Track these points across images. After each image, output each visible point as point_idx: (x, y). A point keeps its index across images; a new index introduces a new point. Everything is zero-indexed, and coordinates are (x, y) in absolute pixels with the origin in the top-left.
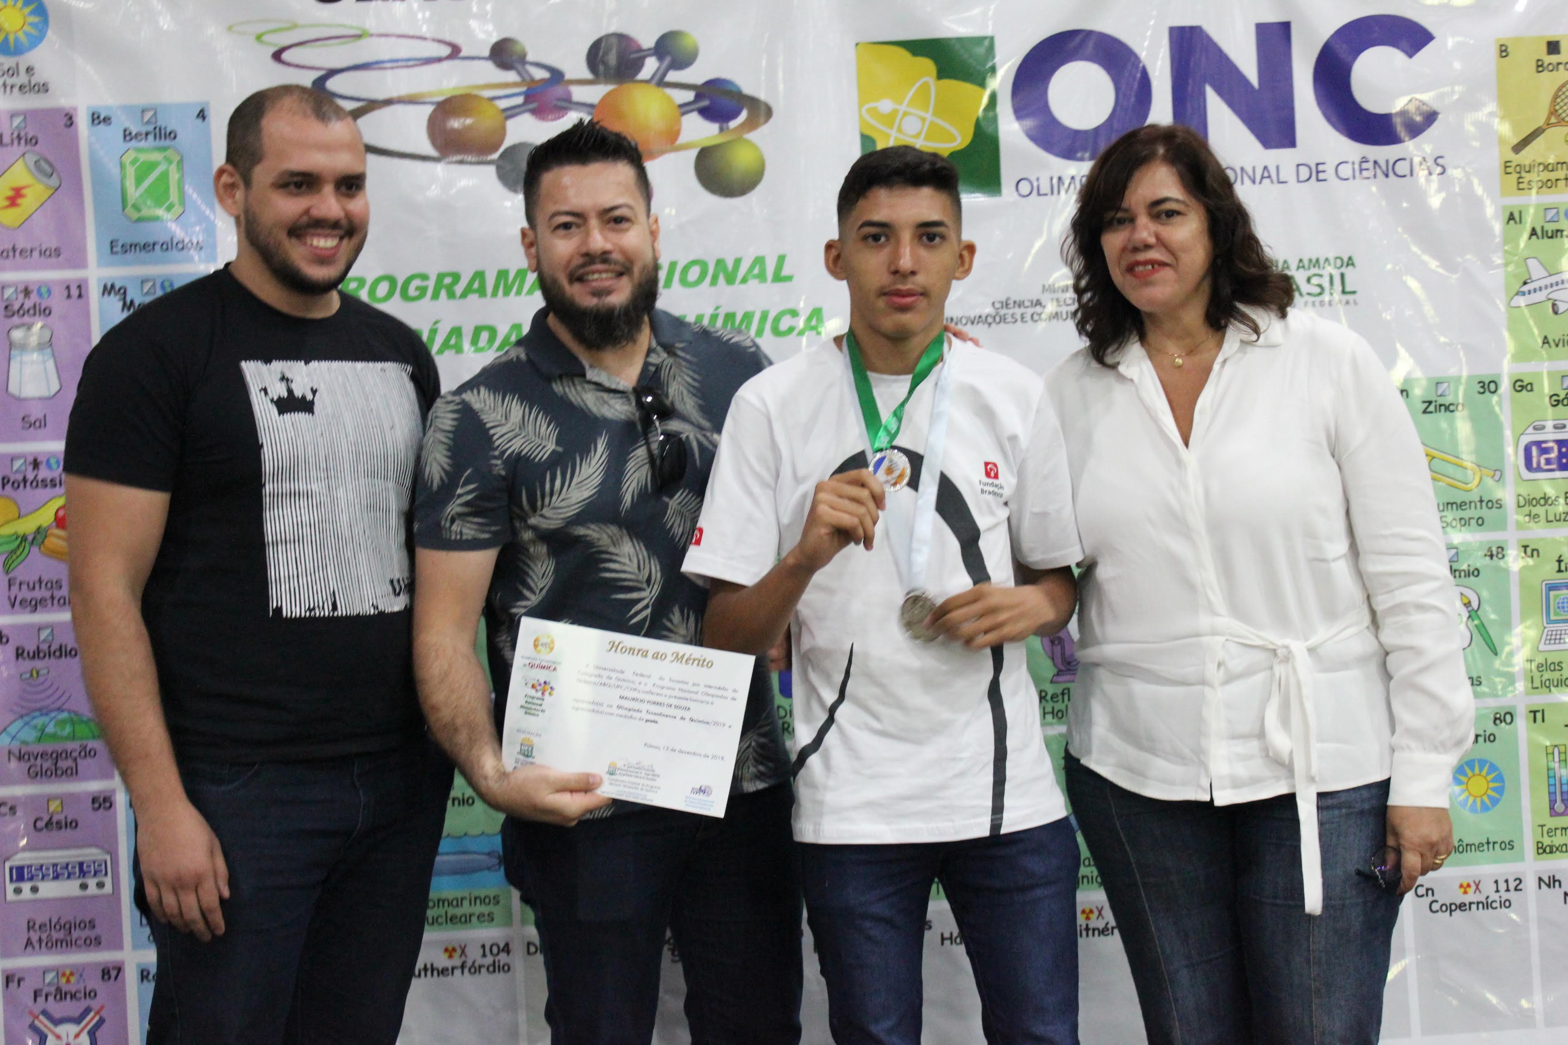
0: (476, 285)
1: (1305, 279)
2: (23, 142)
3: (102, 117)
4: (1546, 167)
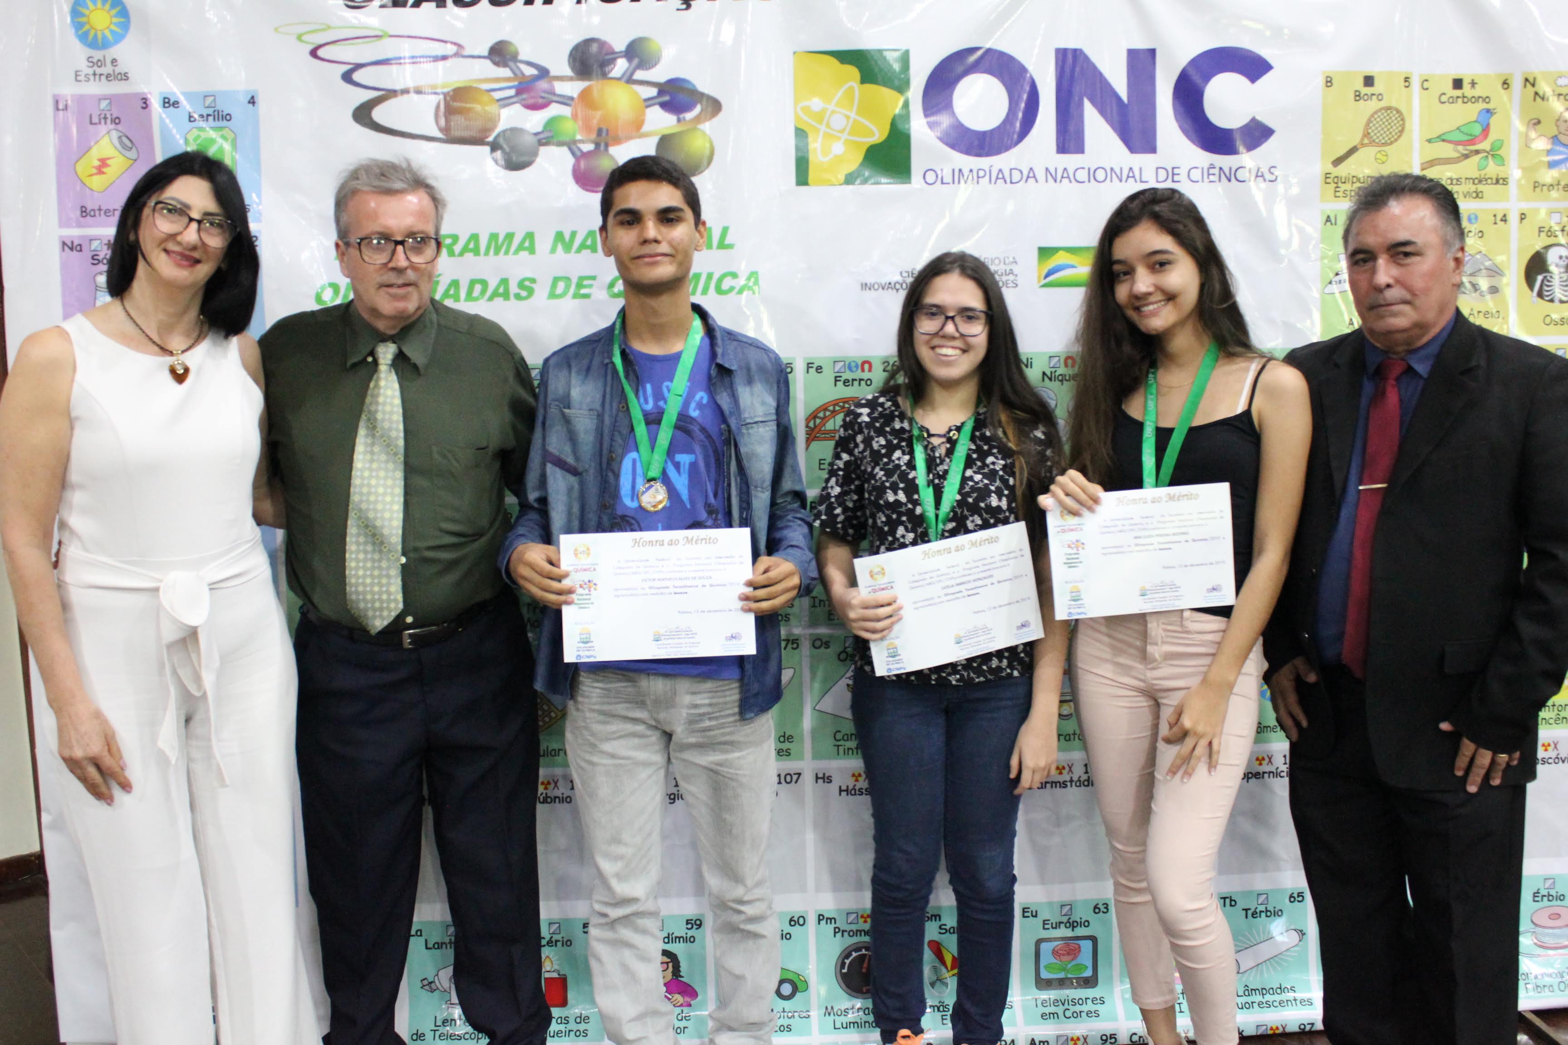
0: (471, 246)
2: (109, 121)
3: (171, 102)
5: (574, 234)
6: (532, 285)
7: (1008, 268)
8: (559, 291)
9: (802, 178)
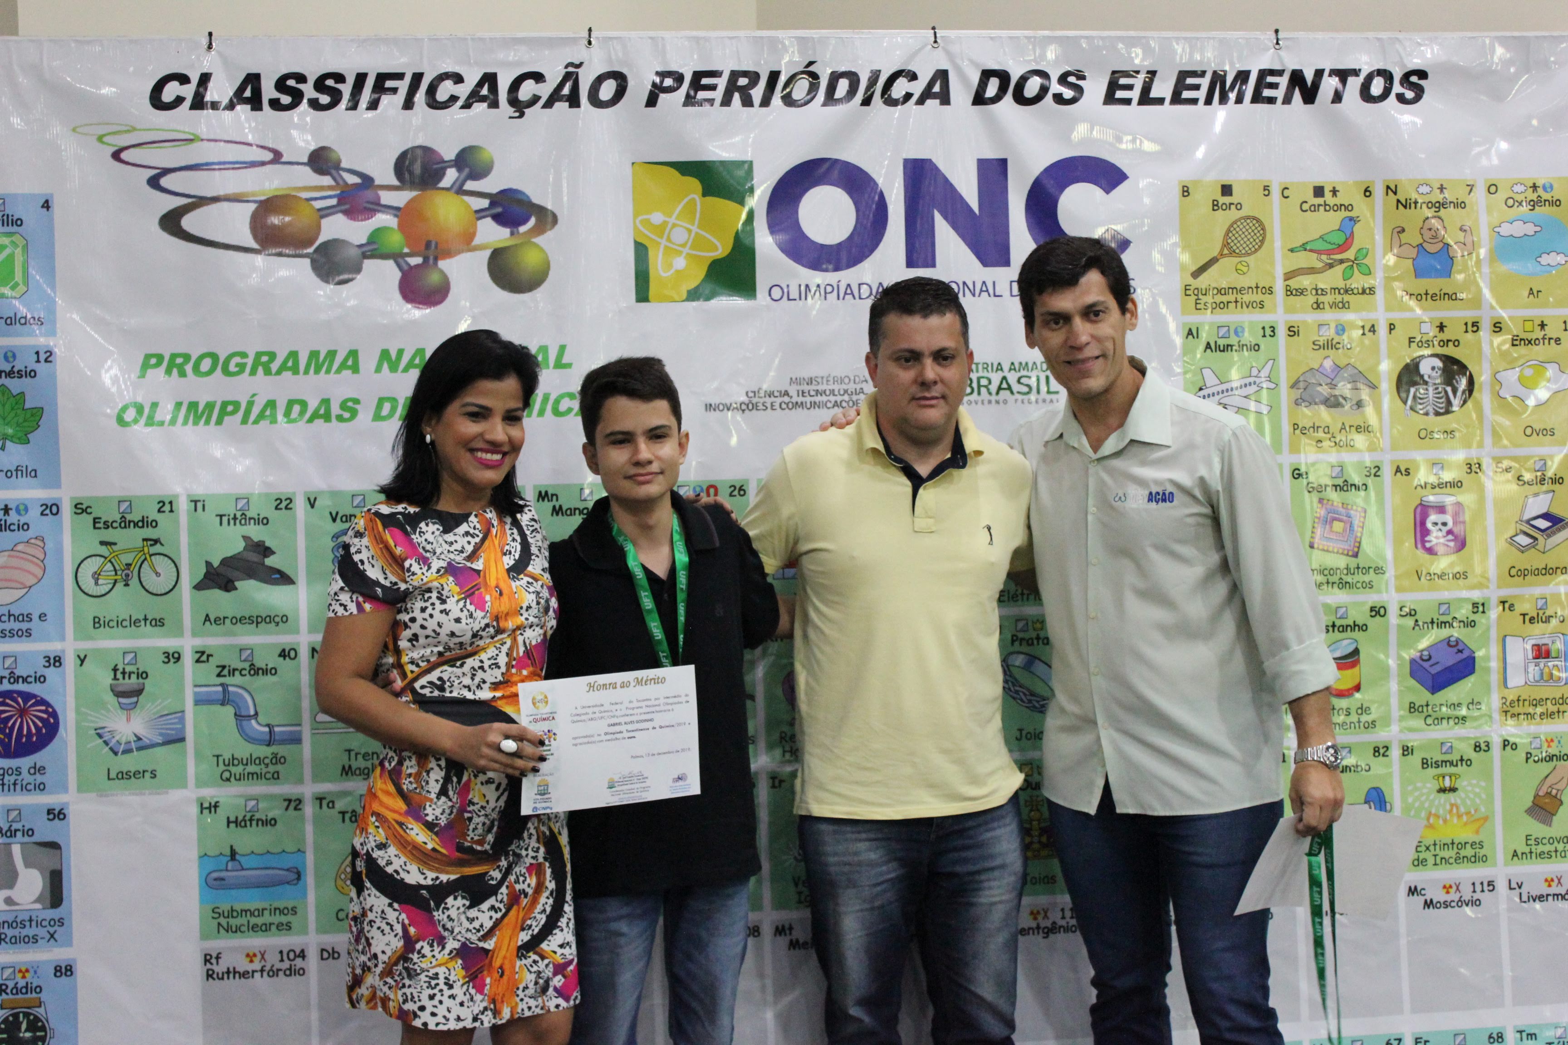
0: (290, 364)
1: (1016, 379)
4: (1219, 291)
5: (400, 352)
6: (357, 406)
7: (858, 387)
8: (385, 411)
9: (642, 295)
